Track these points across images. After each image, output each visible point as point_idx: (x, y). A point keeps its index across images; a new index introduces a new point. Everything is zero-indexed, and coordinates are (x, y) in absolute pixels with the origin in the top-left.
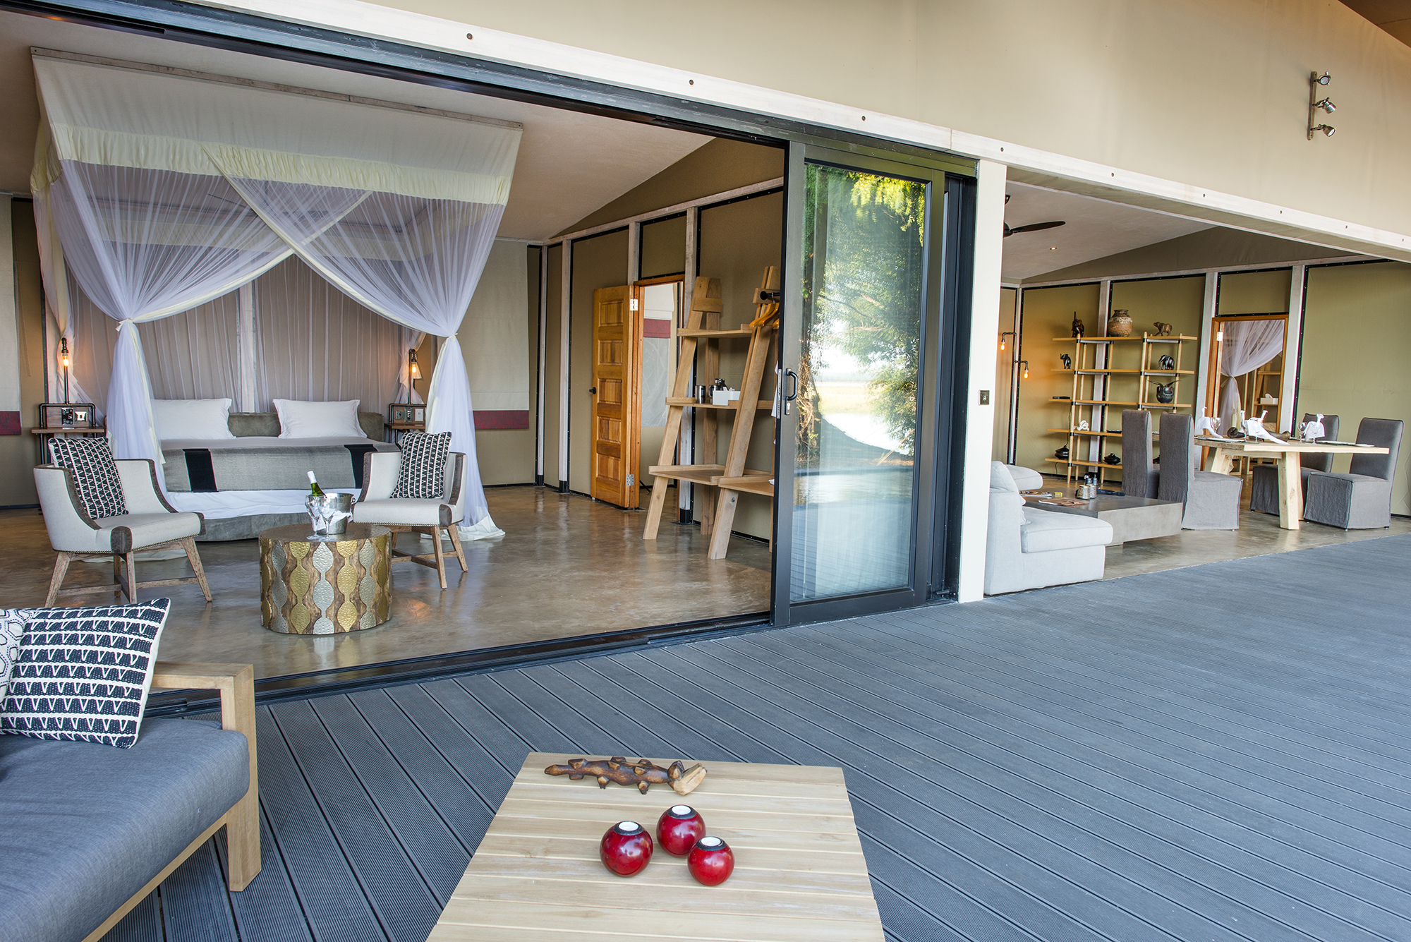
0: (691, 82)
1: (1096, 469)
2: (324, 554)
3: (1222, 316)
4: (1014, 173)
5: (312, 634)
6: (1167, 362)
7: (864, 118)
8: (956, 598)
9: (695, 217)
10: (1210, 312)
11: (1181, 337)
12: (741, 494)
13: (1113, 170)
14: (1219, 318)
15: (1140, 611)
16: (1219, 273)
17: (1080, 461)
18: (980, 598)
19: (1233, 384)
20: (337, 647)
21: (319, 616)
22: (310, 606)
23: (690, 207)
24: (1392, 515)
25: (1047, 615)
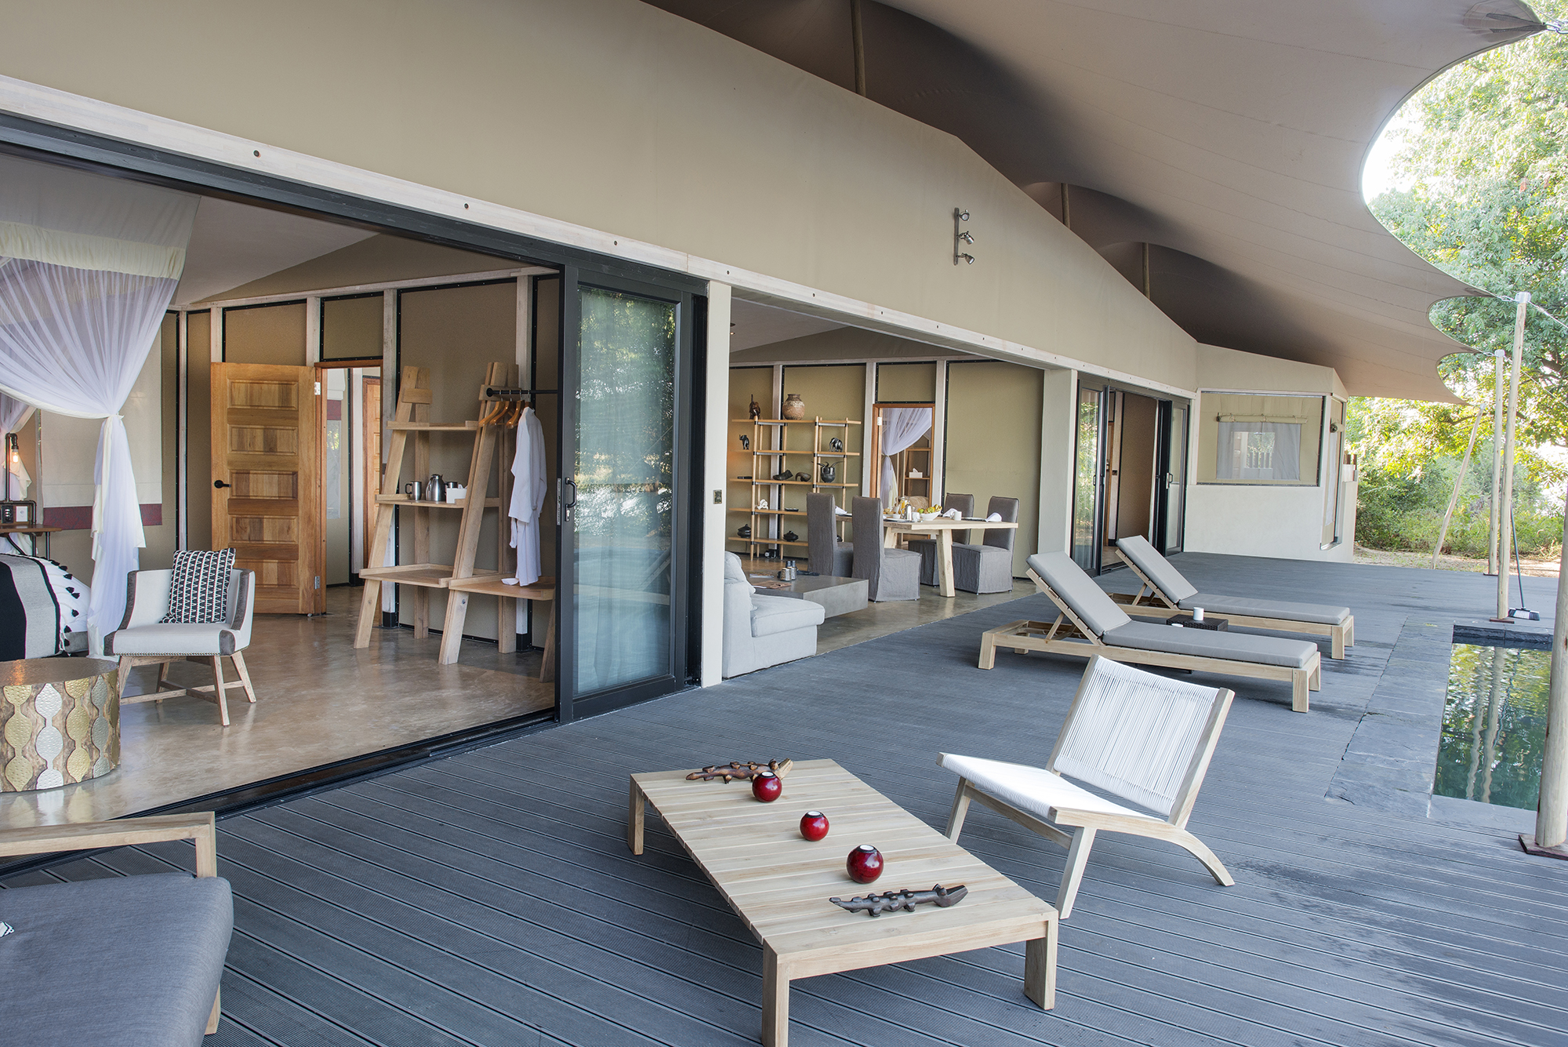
0: (466, 206)
1: (776, 545)
2: (50, 696)
3: (881, 402)
4: (738, 293)
5: (36, 790)
6: (836, 445)
7: (616, 243)
8: (699, 683)
9: (394, 300)
10: (870, 400)
11: (848, 422)
12: (471, 595)
13: (814, 291)
14: (879, 404)
15: (854, 681)
16: (877, 364)
17: (760, 538)
18: (719, 681)
19: (888, 461)
20: (67, 803)
21: (44, 768)
22: (33, 758)
23: (389, 287)
24: (1014, 578)
25: (781, 692)
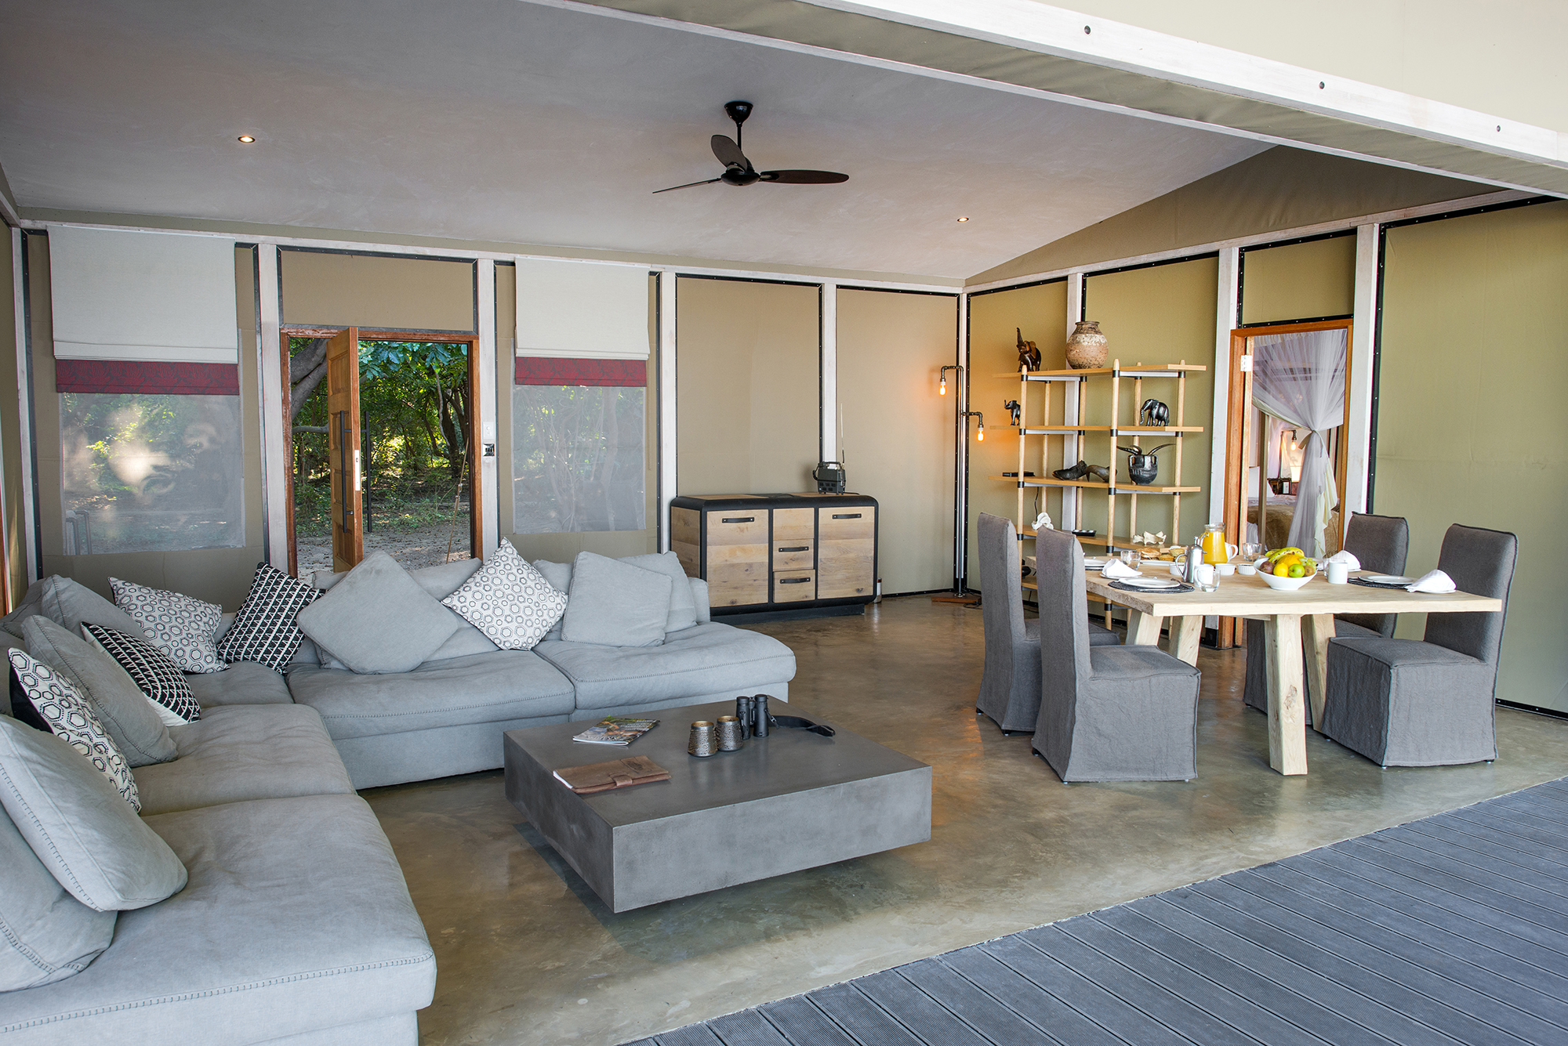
3: (1249, 326)
6: (1155, 412)
10: (1228, 320)
11: (1183, 366)
14: (1245, 330)
16: (1240, 249)
